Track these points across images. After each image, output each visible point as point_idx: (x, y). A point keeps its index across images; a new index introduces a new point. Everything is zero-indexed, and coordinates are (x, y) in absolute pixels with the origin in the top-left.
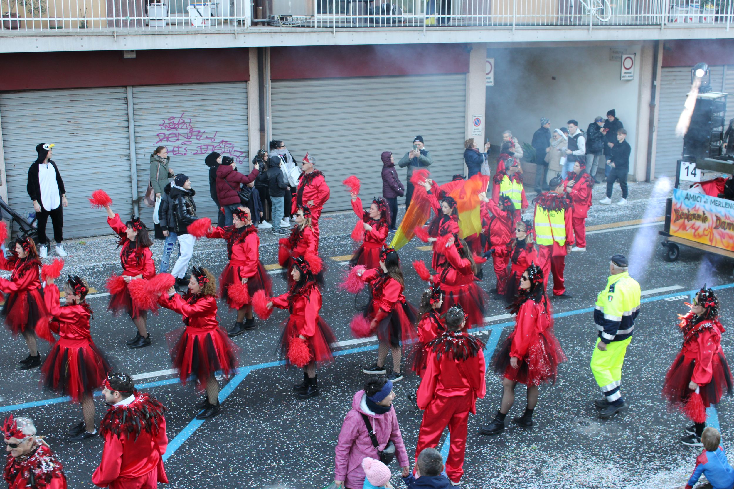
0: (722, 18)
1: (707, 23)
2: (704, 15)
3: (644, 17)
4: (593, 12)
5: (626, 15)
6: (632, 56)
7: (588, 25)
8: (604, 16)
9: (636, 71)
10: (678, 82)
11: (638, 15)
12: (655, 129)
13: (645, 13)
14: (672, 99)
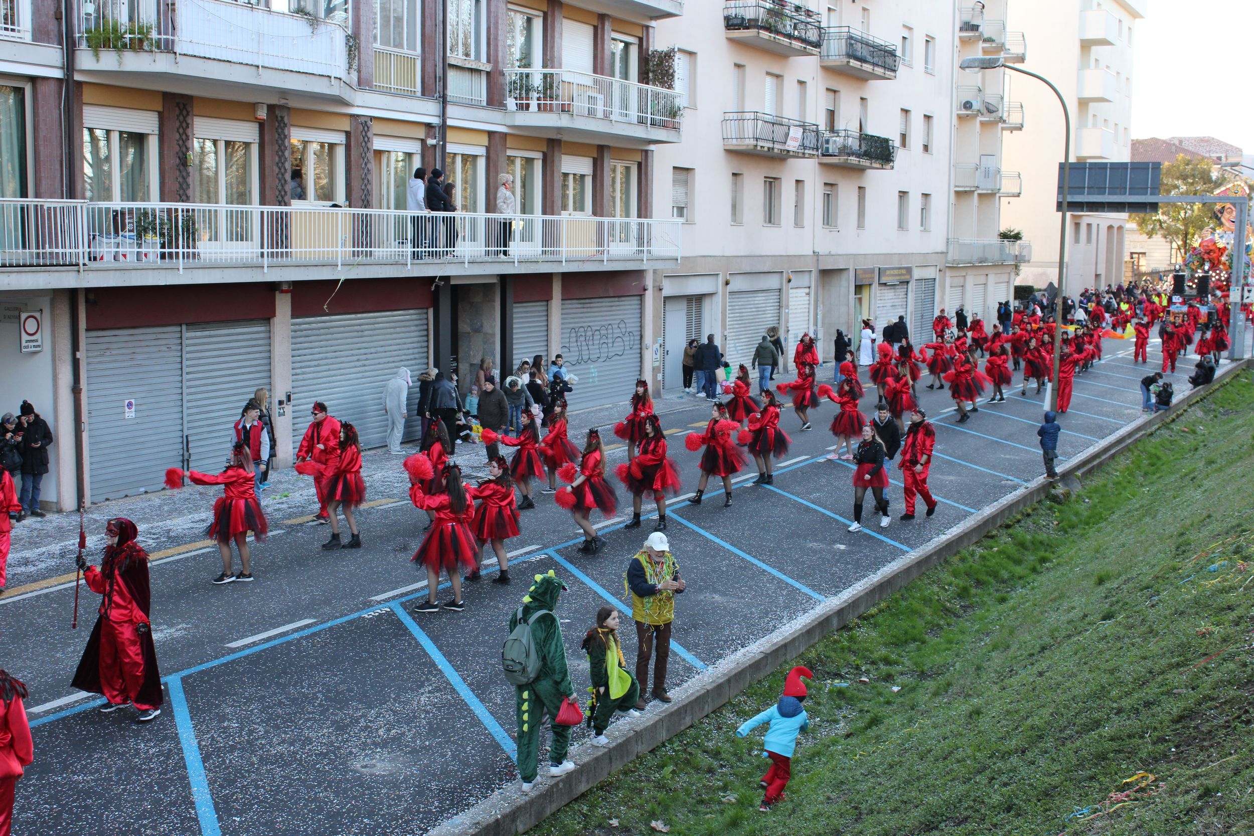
0: (170, 254)
1: (149, 262)
2: (143, 250)
3: (51, 253)
5: (20, 250)
6: (37, 315)
9: (45, 338)
10: (114, 352)
11: (41, 251)
12: (85, 427)
13: (50, 248)
14: (107, 379)
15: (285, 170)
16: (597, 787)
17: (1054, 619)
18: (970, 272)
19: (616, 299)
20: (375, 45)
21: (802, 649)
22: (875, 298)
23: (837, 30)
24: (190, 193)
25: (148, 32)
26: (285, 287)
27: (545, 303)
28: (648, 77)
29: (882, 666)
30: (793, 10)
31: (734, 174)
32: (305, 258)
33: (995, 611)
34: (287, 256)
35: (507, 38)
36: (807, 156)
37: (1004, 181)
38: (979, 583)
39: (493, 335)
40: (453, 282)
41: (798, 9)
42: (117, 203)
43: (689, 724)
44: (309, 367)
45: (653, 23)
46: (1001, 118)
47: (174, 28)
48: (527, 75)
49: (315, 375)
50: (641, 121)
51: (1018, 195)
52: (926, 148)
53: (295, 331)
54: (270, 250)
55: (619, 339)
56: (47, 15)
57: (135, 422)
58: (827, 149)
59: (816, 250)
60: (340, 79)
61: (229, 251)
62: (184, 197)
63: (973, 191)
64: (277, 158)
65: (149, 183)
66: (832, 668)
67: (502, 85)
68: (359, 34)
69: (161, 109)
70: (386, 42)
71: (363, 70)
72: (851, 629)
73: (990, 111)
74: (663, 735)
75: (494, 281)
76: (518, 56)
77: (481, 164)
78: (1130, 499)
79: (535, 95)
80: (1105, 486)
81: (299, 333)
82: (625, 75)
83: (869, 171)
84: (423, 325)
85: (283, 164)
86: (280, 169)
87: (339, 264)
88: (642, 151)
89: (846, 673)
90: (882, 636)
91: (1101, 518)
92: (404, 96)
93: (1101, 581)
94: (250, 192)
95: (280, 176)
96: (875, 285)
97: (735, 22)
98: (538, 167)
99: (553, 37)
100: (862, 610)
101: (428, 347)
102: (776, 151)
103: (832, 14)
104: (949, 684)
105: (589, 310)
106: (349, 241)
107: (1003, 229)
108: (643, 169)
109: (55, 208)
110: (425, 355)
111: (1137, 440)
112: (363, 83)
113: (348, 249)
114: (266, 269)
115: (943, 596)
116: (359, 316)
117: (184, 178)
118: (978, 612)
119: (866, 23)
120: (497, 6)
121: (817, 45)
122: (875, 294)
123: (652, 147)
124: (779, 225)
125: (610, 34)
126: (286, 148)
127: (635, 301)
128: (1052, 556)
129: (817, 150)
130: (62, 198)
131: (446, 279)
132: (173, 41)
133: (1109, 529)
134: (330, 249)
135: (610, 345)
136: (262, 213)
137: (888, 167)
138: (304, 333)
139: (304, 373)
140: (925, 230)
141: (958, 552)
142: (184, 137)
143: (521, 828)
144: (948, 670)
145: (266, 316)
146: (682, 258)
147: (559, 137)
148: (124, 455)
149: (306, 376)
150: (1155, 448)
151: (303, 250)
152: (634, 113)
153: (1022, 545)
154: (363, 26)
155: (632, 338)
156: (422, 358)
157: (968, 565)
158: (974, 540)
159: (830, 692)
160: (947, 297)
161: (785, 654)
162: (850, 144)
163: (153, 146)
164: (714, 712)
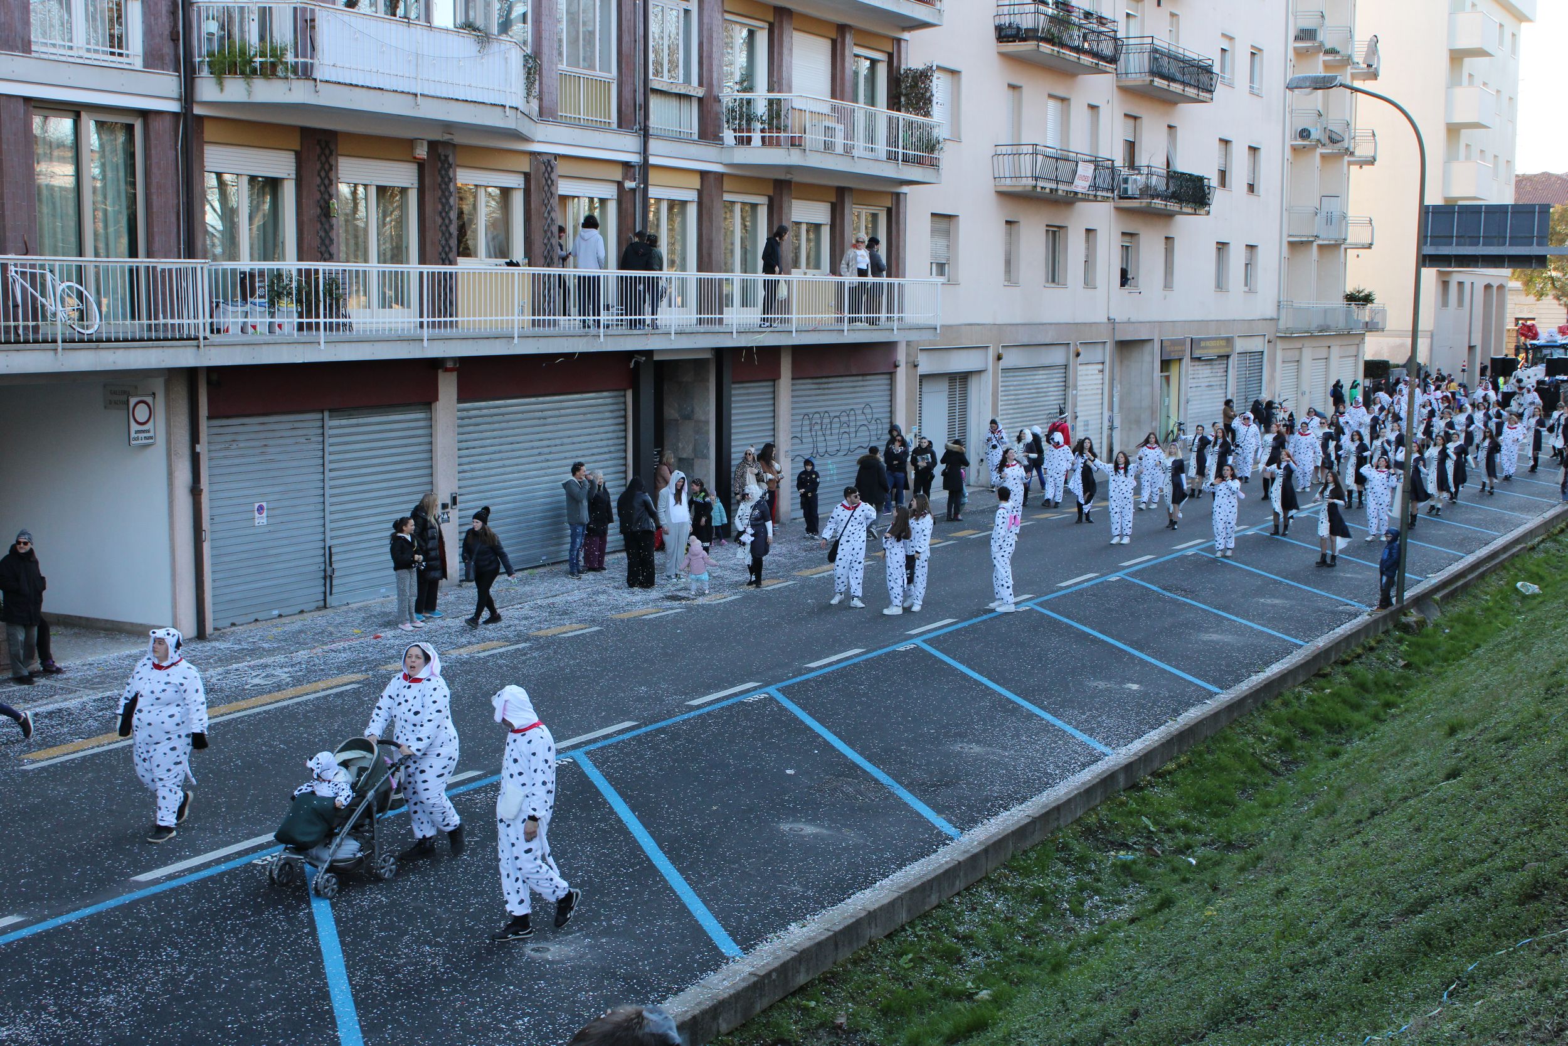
0: (309, 325)
1: (284, 335)
2: (277, 320)
3: (165, 325)
4: (59, 315)
5: (128, 322)
6: (149, 400)
7: (54, 341)
8: (85, 323)
9: (158, 427)
10: (242, 445)
11: (153, 322)
12: (207, 536)
13: (165, 317)
14: (232, 478)
15: (450, 221)
16: (819, 979)
17: (1393, 777)
18: (1307, 343)
19: (860, 378)
20: (560, 67)
21: (1079, 813)
22: (1187, 375)
23: (1138, 41)
24: (334, 250)
25: (282, 55)
26: (450, 365)
27: (771, 383)
28: (900, 102)
29: (1179, 834)
30: (1082, 16)
31: (1007, 222)
32: (474, 329)
33: (1325, 766)
34: (451, 326)
35: (723, 55)
36: (1099, 198)
37: (1350, 229)
38: (1306, 733)
39: (707, 422)
40: (656, 358)
41: (1088, 15)
42: (245, 264)
43: (935, 903)
44: (480, 462)
45: (906, 35)
46: (1347, 149)
47: (313, 48)
48: (749, 102)
49: (486, 472)
50: (892, 157)
51: (1370, 246)
52: (1251, 188)
53: (462, 419)
54: (431, 319)
55: (864, 428)
56: (161, 35)
57: (267, 529)
58: (1126, 190)
59: (1112, 317)
60: (517, 109)
61: (381, 320)
62: (326, 256)
63: (1312, 242)
64: (440, 207)
65: (284, 237)
66: (1117, 836)
67: (717, 114)
68: (540, 53)
69: (298, 148)
70: (574, 61)
71: (546, 98)
72: (1142, 789)
73: (1333, 141)
74: (903, 917)
75: (708, 356)
76: (737, 78)
77: (692, 211)
78: (1503, 630)
79: (759, 126)
80: (1471, 612)
81: (467, 421)
82: (872, 101)
83: (1179, 218)
84: (619, 410)
85: (447, 213)
86: (443, 219)
87: (516, 336)
88: (892, 193)
89: (1135, 843)
90: (1181, 798)
91: (1464, 653)
92: (596, 129)
93: (1452, 731)
94: (407, 248)
95: (444, 228)
96: (1186, 360)
97: (1009, 32)
98: (763, 214)
99: (781, 54)
100: (1156, 765)
101: (625, 437)
102: (1060, 192)
103: (1132, 21)
104: (1259, 858)
105: (826, 391)
106: (528, 308)
107: (1349, 290)
108: (894, 216)
109: (170, 270)
110: (623, 447)
111: (1513, 556)
112: (546, 114)
113: (526, 318)
114: (425, 343)
115: (1259, 749)
116: (541, 399)
117: (326, 232)
118: (1303, 769)
119: (1174, 31)
120: (711, 17)
121: (1113, 60)
122: (1187, 371)
123: (905, 189)
124: (1065, 285)
125: (852, 49)
126: (451, 194)
127: (883, 381)
128: (1399, 700)
129: (1113, 192)
130: (179, 257)
131: (649, 353)
132: (312, 65)
133: (1472, 666)
134: (505, 318)
135: (853, 435)
136: (421, 274)
137: (1203, 212)
138: (473, 421)
139: (473, 470)
140: (1250, 291)
141: (1281, 694)
142: (327, 182)
143: (724, 1027)
144: (1262, 840)
145: (426, 400)
146: (942, 326)
147: (788, 177)
148: (252, 570)
149: (475, 474)
150: (1538, 566)
151: (471, 319)
152: (882, 147)
153: (1362, 687)
154: (545, 43)
155: (880, 427)
156: (618, 451)
157: (1292, 710)
158: (1301, 679)
159: (1113, 865)
160: (1278, 375)
161: (1058, 819)
162: (1154, 183)
163: (289, 192)
164: (967, 889)
